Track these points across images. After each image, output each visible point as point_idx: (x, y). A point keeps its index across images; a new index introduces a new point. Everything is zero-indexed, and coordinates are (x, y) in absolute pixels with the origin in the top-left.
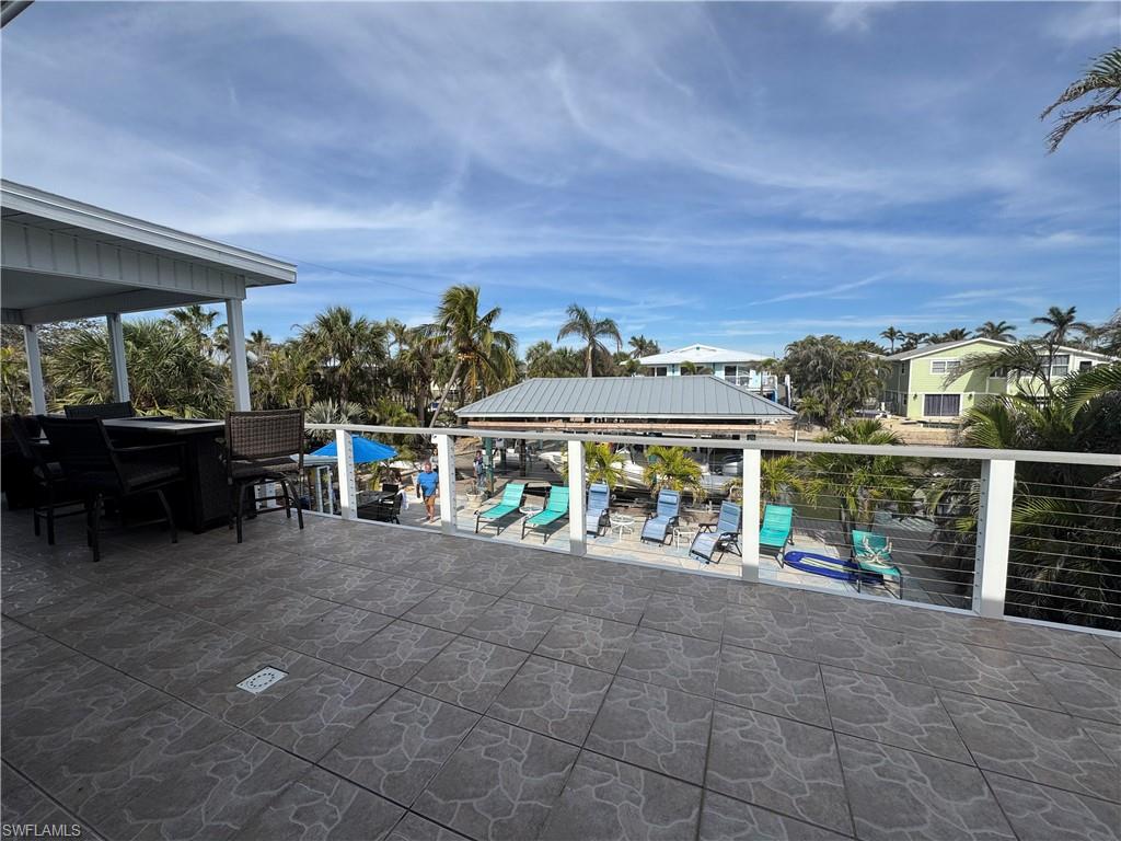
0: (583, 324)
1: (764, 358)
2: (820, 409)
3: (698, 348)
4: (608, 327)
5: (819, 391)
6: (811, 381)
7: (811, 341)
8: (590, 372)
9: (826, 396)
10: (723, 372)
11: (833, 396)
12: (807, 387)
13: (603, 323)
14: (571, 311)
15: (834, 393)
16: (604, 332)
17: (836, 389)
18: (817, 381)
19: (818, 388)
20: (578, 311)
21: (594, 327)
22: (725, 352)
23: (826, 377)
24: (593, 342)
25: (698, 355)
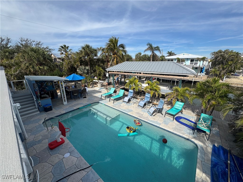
0: (151, 48)
1: (202, 57)
2: (218, 73)
3: (184, 54)
4: (158, 49)
5: (219, 67)
6: (217, 64)
7: (220, 52)
8: (151, 60)
9: (221, 69)
10: (190, 61)
11: (223, 69)
12: (216, 66)
13: (156, 47)
14: (148, 45)
15: (224, 68)
16: (156, 50)
17: (225, 67)
18: (219, 64)
19: (218, 66)
20: (150, 44)
21: (154, 48)
22: (192, 55)
23: (222, 63)
24: (153, 52)
25: (184, 56)
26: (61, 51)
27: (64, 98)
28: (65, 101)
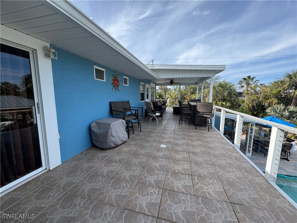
26: (241, 84)
27: (249, 147)
28: (249, 152)
